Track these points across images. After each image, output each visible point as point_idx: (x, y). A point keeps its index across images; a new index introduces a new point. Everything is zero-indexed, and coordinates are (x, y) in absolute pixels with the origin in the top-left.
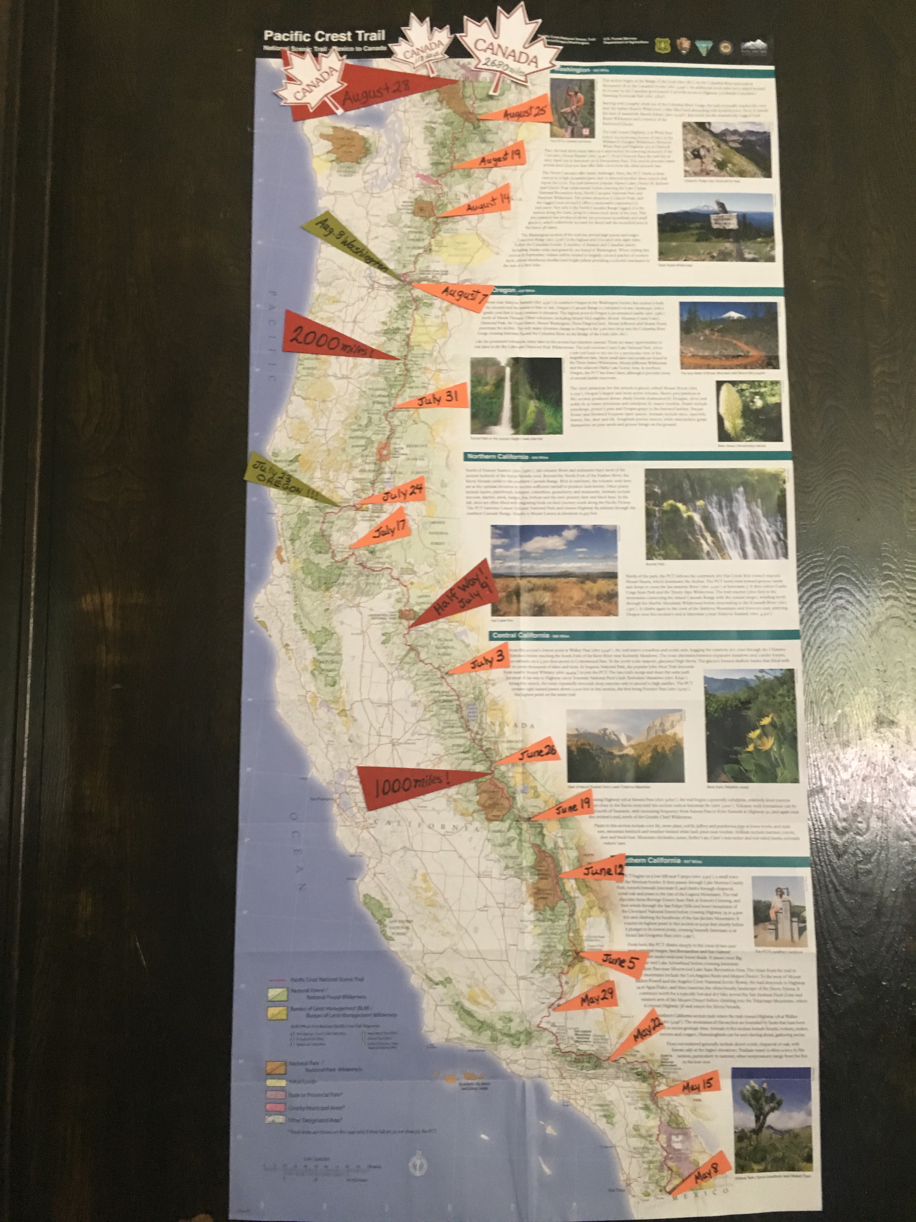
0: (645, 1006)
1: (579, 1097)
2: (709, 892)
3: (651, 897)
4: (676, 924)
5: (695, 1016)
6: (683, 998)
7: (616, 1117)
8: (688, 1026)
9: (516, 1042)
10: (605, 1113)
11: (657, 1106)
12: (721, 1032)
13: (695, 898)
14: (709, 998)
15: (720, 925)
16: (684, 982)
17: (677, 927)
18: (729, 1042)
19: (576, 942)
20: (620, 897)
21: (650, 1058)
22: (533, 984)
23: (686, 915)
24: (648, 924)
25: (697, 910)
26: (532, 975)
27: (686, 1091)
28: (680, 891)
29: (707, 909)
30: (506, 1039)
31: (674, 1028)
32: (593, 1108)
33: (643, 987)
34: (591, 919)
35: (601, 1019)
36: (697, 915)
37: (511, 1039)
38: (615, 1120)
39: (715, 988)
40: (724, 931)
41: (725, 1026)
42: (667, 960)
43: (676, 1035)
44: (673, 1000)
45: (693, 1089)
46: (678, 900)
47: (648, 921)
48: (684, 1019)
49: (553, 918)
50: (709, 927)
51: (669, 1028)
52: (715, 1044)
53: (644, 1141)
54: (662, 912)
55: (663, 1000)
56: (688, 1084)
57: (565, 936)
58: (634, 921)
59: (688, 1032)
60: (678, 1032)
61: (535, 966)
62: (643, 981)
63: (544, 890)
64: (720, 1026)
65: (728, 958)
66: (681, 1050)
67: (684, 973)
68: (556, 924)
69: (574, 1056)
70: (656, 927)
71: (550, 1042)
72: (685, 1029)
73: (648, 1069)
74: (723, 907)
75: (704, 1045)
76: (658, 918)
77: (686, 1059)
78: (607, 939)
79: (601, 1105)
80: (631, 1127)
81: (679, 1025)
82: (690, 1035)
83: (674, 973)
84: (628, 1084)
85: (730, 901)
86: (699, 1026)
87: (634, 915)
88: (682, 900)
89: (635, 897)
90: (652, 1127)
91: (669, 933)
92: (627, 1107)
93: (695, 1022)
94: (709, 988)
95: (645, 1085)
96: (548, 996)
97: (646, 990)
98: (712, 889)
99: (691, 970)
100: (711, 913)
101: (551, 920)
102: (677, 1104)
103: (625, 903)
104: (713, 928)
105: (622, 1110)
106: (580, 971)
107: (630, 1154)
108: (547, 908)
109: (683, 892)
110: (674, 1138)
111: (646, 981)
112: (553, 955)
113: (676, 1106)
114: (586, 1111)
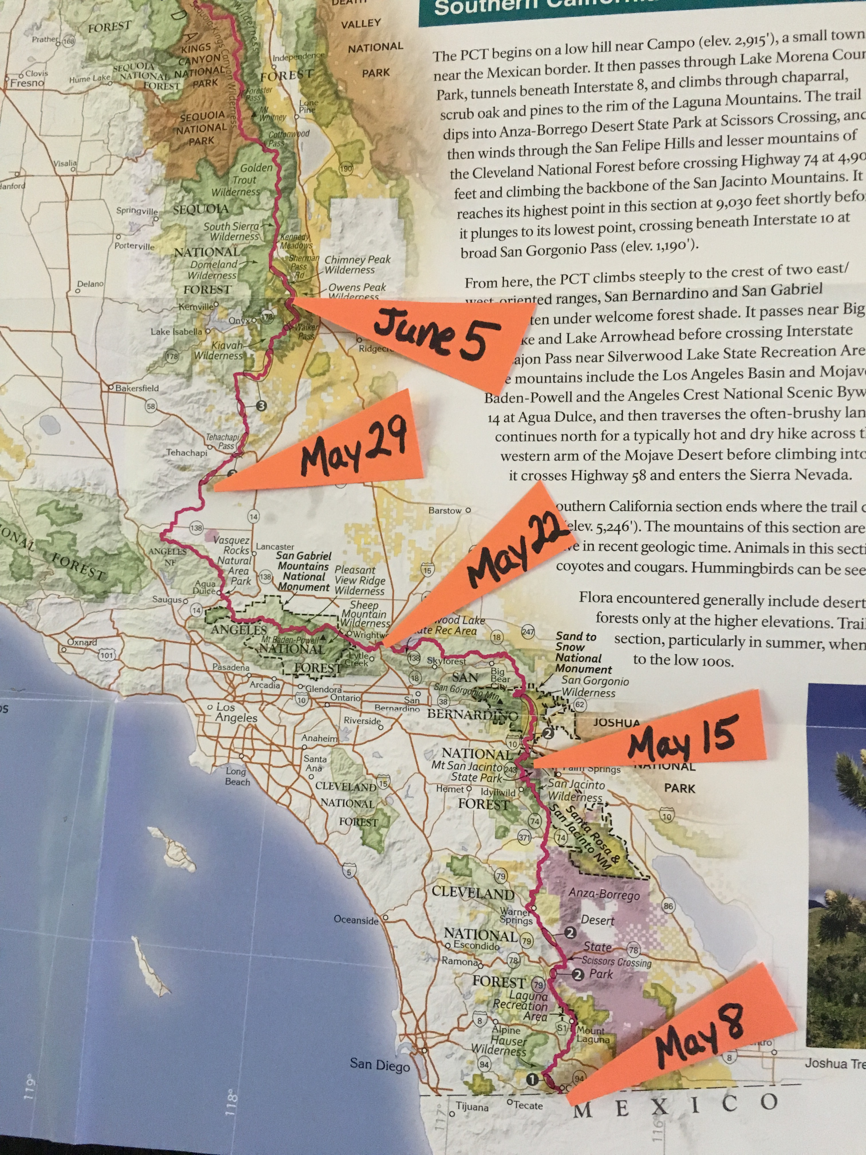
0: (513, 476)
1: (278, 759)
2: (757, 91)
3: (549, 121)
4: (630, 206)
5: (681, 508)
6: (644, 448)
7: (395, 826)
8: (657, 538)
9: (95, 586)
10: (360, 812)
11: (537, 797)
12: (777, 560)
13: (703, 114)
14: (737, 446)
15: (792, 199)
16: (650, 398)
17: (636, 219)
18: (800, 595)
19: (293, 277)
20: (444, 126)
21: (520, 643)
22: (152, 407)
23: (670, 175)
24: (538, 214)
25: (710, 154)
26: (149, 380)
27: (641, 756)
28: (651, 95)
29: (748, 150)
30: (61, 573)
31: (604, 547)
32: (320, 794)
33: (509, 419)
34: (348, 203)
35: (368, 517)
36: (707, 174)
37: (76, 574)
38: (391, 835)
39: (761, 414)
40: (804, 220)
41: (789, 539)
42: (594, 329)
43: (612, 568)
44: (607, 456)
45: (664, 748)
46: (644, 125)
47: (536, 202)
48: (640, 517)
49: (224, 201)
50: (749, 212)
51: (589, 547)
52: (752, 601)
53: (483, 909)
54: (587, 170)
55: (574, 457)
56: (649, 732)
57: (262, 257)
58: (491, 204)
59: (656, 558)
60: (621, 558)
61: (160, 352)
62: (508, 399)
63: (199, 117)
64: (773, 539)
65: (813, 311)
66: (628, 619)
67: (653, 367)
68: (232, 220)
69: (273, 631)
70: (564, 222)
71: (202, 588)
72: (647, 549)
73: (514, 681)
74: (808, 138)
75: (709, 603)
76: (571, 190)
77: (647, 650)
78: (397, 266)
79: (346, 788)
80: (442, 859)
81: (626, 538)
82: (662, 570)
83: (617, 368)
84: (444, 726)
85: (832, 119)
86: (694, 538)
87: (493, 184)
88: (657, 125)
89: (495, 124)
90: (517, 866)
91: (607, 239)
92: (435, 796)
93: (680, 527)
94: (741, 416)
95: (502, 732)
96: (200, 447)
97: (520, 427)
98: (764, 81)
99: (677, 357)
100: (761, 163)
101: (217, 208)
102: (607, 798)
103: (462, 146)
104: (764, 212)
105: (417, 807)
106: (305, 369)
107: (433, 949)
108: (207, 173)
109: (662, 95)
110: (588, 907)
111: (520, 399)
112: (218, 314)
113: (602, 805)
114: (299, 803)
